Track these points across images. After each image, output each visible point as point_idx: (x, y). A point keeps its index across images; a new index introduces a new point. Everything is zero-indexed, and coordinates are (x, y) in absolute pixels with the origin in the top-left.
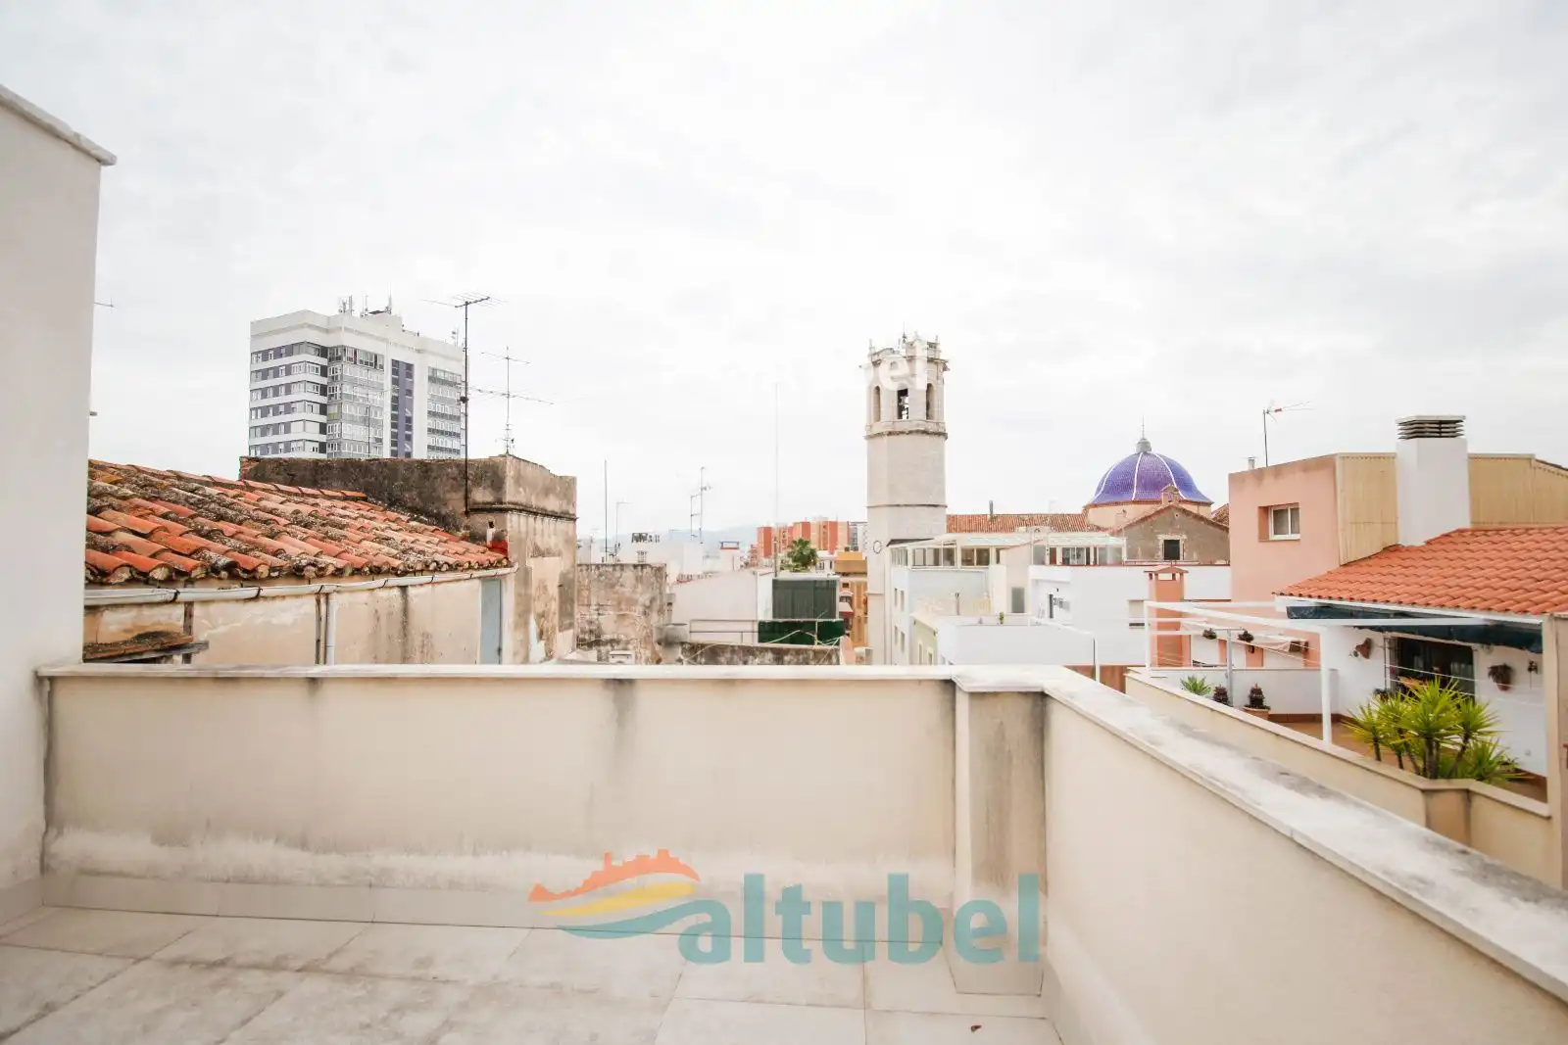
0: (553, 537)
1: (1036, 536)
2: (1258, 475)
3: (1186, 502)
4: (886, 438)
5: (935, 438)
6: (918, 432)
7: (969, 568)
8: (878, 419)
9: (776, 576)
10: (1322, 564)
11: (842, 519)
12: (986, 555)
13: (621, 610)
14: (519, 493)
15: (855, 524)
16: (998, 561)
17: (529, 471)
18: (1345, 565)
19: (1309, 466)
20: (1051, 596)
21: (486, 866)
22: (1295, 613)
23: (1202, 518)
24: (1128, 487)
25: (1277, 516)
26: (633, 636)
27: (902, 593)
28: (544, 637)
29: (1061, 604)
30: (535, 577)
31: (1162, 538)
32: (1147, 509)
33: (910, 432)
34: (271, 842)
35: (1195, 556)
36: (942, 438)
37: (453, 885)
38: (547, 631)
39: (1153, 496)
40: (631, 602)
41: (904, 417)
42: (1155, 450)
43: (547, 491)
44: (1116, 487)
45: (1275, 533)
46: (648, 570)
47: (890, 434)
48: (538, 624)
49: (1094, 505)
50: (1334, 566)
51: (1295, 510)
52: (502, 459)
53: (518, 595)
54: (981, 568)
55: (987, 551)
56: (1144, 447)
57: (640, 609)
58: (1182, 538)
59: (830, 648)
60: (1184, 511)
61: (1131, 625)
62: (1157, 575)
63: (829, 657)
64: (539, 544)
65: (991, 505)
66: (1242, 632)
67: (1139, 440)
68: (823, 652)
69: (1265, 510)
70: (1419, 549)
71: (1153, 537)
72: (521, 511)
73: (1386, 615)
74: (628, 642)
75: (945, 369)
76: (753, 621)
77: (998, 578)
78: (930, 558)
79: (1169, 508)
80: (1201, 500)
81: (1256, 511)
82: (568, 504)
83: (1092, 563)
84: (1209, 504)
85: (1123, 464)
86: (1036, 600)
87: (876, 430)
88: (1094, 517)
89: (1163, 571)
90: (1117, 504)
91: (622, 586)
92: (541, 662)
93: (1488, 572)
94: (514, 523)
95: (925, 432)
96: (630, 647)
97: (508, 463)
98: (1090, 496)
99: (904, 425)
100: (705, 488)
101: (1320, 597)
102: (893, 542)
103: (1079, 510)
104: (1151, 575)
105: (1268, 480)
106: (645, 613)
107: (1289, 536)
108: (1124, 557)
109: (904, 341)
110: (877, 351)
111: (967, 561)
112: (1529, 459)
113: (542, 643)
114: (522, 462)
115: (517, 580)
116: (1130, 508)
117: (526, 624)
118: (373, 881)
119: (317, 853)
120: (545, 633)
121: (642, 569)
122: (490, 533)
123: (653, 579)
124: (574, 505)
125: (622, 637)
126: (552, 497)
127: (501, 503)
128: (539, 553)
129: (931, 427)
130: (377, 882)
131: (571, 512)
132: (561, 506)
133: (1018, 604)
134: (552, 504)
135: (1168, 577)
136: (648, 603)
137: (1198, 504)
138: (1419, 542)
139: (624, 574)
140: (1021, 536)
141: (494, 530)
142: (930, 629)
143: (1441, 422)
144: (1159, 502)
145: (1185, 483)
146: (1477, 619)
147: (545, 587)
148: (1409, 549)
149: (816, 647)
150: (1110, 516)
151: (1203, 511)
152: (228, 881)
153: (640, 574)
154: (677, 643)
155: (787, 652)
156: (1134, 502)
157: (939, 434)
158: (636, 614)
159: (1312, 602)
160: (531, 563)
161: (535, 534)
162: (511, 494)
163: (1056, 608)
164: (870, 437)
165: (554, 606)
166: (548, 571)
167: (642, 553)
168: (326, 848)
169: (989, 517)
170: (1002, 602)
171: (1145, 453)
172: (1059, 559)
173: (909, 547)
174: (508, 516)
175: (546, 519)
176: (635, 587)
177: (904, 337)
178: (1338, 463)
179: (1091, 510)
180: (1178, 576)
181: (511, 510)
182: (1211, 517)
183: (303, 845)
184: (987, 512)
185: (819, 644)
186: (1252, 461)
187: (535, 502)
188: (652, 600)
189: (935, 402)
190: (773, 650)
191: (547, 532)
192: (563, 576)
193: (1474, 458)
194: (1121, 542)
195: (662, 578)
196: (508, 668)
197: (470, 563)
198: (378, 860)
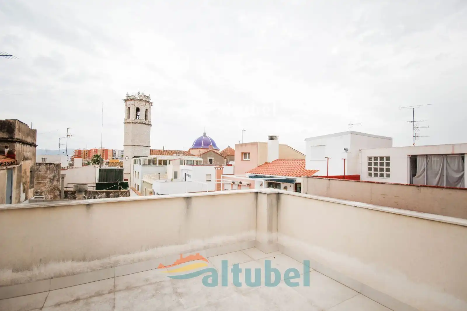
0: (29, 153)
1: (179, 157)
2: (242, 145)
3: (214, 149)
4: (131, 124)
5: (148, 126)
6: (142, 123)
7: (161, 166)
8: (129, 117)
9: (100, 168)
10: (254, 166)
11: (110, 148)
12: (165, 162)
13: (39, 181)
14: (19, 135)
15: (115, 150)
16: (169, 164)
17: (22, 126)
18: (259, 166)
19: (253, 144)
20: (186, 174)
21: (150, 253)
22: (250, 177)
23: (217, 154)
24: (200, 145)
25: (246, 155)
26: (44, 190)
27: (139, 173)
28: (25, 191)
29: (189, 176)
30: (23, 168)
31: (209, 158)
32: (205, 151)
33: (140, 123)
34: (70, 261)
35: (218, 163)
36: (150, 126)
37: (140, 260)
38: (26, 189)
39: (207, 147)
40: (44, 178)
41: (138, 118)
42: (207, 135)
43: (28, 135)
44: (198, 144)
45: (244, 159)
46: (53, 165)
47: (133, 123)
48: (23, 186)
49: (192, 149)
50: (256, 166)
51: (249, 154)
52: (13, 121)
53: (18, 175)
54: (164, 166)
55: (166, 161)
56: (205, 134)
57: (48, 180)
58: (213, 158)
59: (126, 190)
60: (214, 152)
61: (206, 181)
62: (217, 168)
63: (126, 193)
64: (25, 155)
65: (164, 147)
66: (240, 182)
67: (203, 132)
68: (124, 192)
69: (242, 153)
70: (271, 163)
71: (206, 158)
72: (20, 142)
73: (268, 177)
74: (41, 193)
75: (152, 105)
76: (94, 183)
77: (170, 169)
78: (147, 162)
79: (210, 151)
80: (217, 149)
81: (241, 154)
82: (34, 140)
83: (194, 164)
84: (219, 150)
85: (200, 138)
86: (181, 176)
87: (128, 121)
88: (192, 152)
89: (219, 167)
90: (198, 149)
91: (40, 171)
92: (24, 201)
93: (284, 168)
94: (18, 147)
95: (145, 124)
96: (43, 194)
97: (16, 123)
98: (191, 146)
99: (137, 120)
100: (69, 136)
101: (255, 173)
102: (135, 157)
103: (187, 150)
104: (216, 168)
105: (244, 146)
106: (50, 181)
107: (248, 160)
108: (202, 163)
109: (139, 94)
110: (129, 96)
111: (160, 163)
112: (287, 145)
113: (24, 193)
114: (21, 123)
115: (18, 170)
116: (201, 150)
117: (20, 186)
118: (112, 265)
119: (90, 261)
120: (25, 190)
121: (50, 165)
122: (6, 150)
123: (55, 169)
124: (36, 141)
125: (39, 191)
126: (29, 137)
127: (13, 139)
128: (26, 159)
129: (147, 122)
130: (113, 266)
131: (35, 143)
132: (32, 140)
133: (176, 176)
134: (29, 140)
135: (220, 169)
136: (52, 178)
137: (217, 150)
138: (271, 162)
139: (41, 167)
140: (175, 157)
141: (8, 149)
142: (150, 184)
143: (275, 137)
144: (208, 149)
145: (214, 145)
146: (284, 177)
147: (26, 172)
148: (269, 163)
149: (121, 190)
150: (196, 152)
151: (217, 152)
152: (52, 278)
153: (49, 167)
154: (83, 191)
155: (111, 192)
156: (202, 149)
157: (149, 125)
158: (46, 182)
159: (254, 175)
160: (22, 163)
161: (24, 152)
162: (18, 135)
163: (187, 177)
164: (125, 123)
165: (28, 180)
166: (27, 165)
167: (44, 159)
168: (92, 259)
169: (163, 151)
170: (171, 176)
171: (205, 136)
172: (186, 164)
173: (142, 159)
174: (16, 144)
175: (27, 146)
176: (46, 172)
177: (139, 93)
178: (258, 144)
179: (191, 150)
180: (222, 168)
181: (17, 141)
182: (220, 153)
183: (84, 260)
184: (162, 149)
185: (122, 189)
186: (240, 142)
187: (25, 139)
188: (54, 176)
189: (148, 115)
190: (106, 192)
191: (27, 150)
192: (32, 168)
193: (280, 145)
194: (201, 159)
195: (59, 169)
196: (14, 205)
197: (6, 163)
198: (113, 259)
